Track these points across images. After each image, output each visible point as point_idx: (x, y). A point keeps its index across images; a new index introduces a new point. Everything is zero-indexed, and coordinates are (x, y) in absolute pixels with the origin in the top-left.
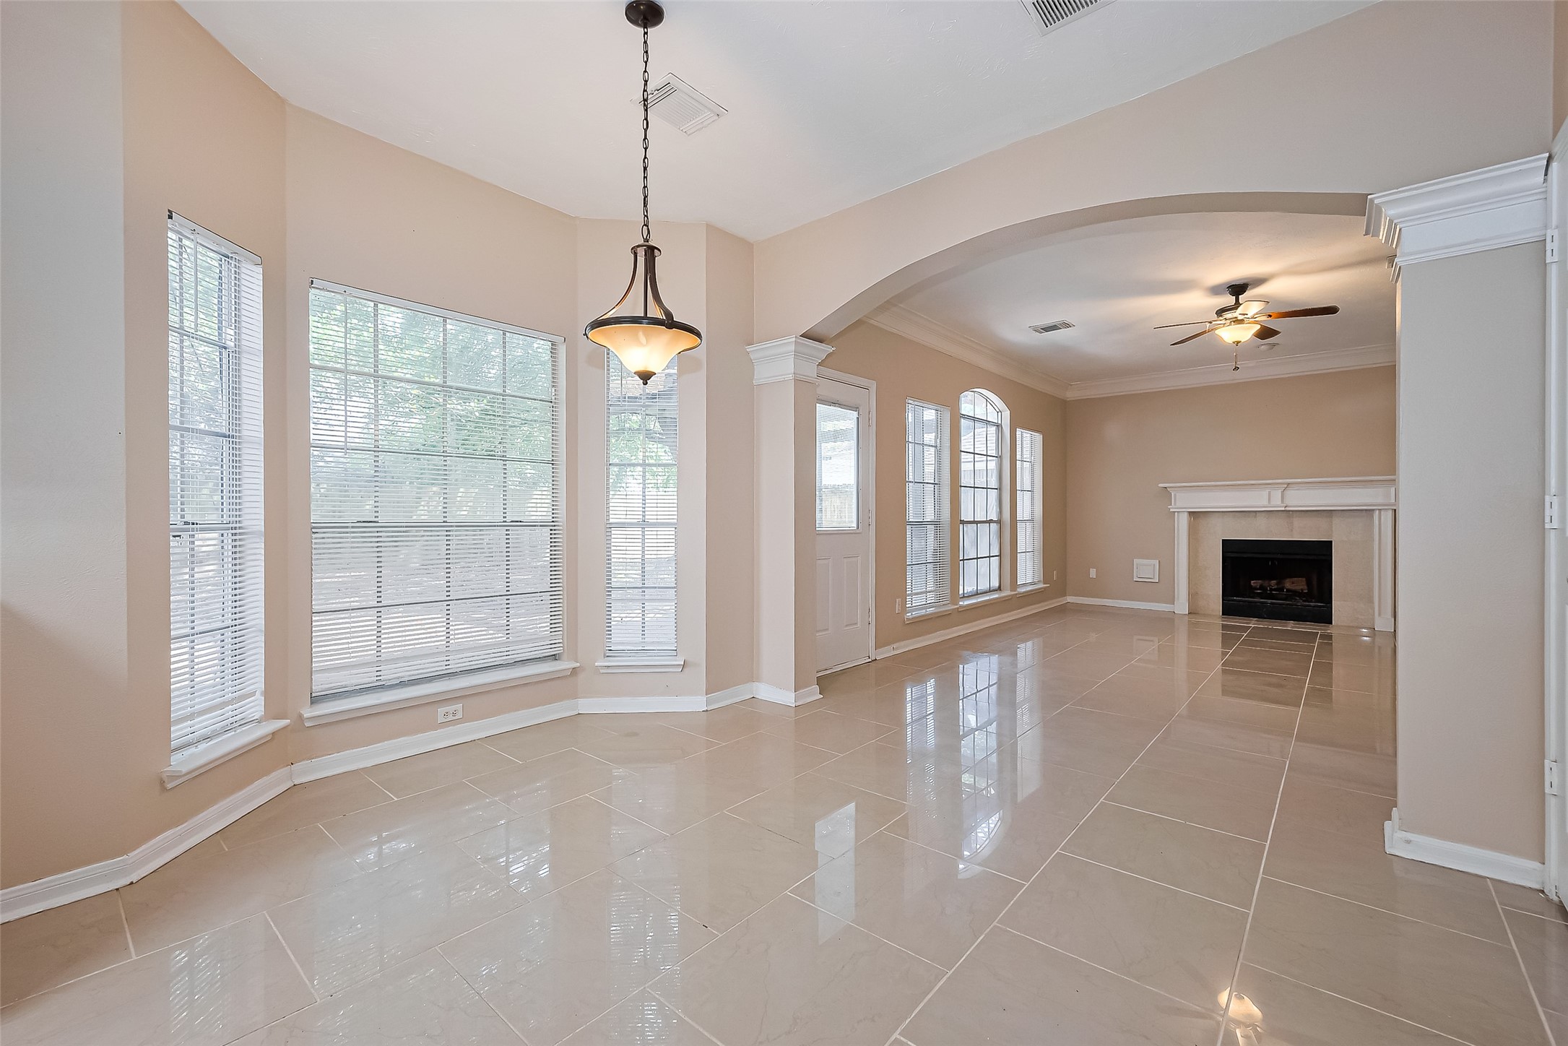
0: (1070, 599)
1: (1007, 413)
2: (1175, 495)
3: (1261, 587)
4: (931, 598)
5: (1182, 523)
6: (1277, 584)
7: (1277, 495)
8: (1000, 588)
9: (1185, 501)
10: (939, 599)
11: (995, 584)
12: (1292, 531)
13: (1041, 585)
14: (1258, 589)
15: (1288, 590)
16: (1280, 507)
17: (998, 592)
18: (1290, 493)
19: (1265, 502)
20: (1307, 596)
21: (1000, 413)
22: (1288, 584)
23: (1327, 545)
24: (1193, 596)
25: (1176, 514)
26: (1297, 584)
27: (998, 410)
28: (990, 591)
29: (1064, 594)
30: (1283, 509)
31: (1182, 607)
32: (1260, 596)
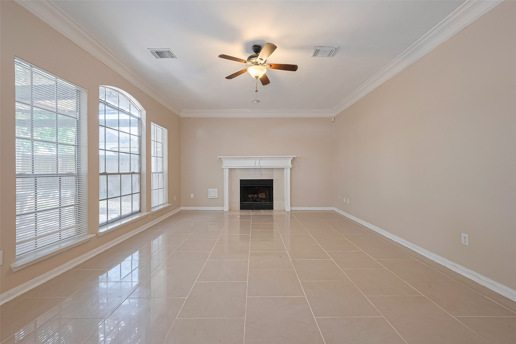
0: (182, 208)
1: (144, 112)
2: (224, 161)
3: (252, 198)
4: (72, 232)
5: (226, 172)
6: (257, 196)
7: (257, 162)
8: (140, 211)
9: (228, 164)
10: (79, 232)
11: (136, 208)
12: (262, 175)
13: (167, 205)
14: (251, 198)
15: (260, 198)
16: (259, 166)
17: (139, 213)
18: (261, 161)
19: (254, 165)
20: (265, 200)
21: (140, 112)
22: (260, 196)
23: (272, 180)
24: (230, 203)
25: (224, 169)
26: (262, 195)
27: (139, 110)
28: (132, 214)
29: (179, 206)
30: (260, 167)
31: (226, 208)
32: (252, 201)
